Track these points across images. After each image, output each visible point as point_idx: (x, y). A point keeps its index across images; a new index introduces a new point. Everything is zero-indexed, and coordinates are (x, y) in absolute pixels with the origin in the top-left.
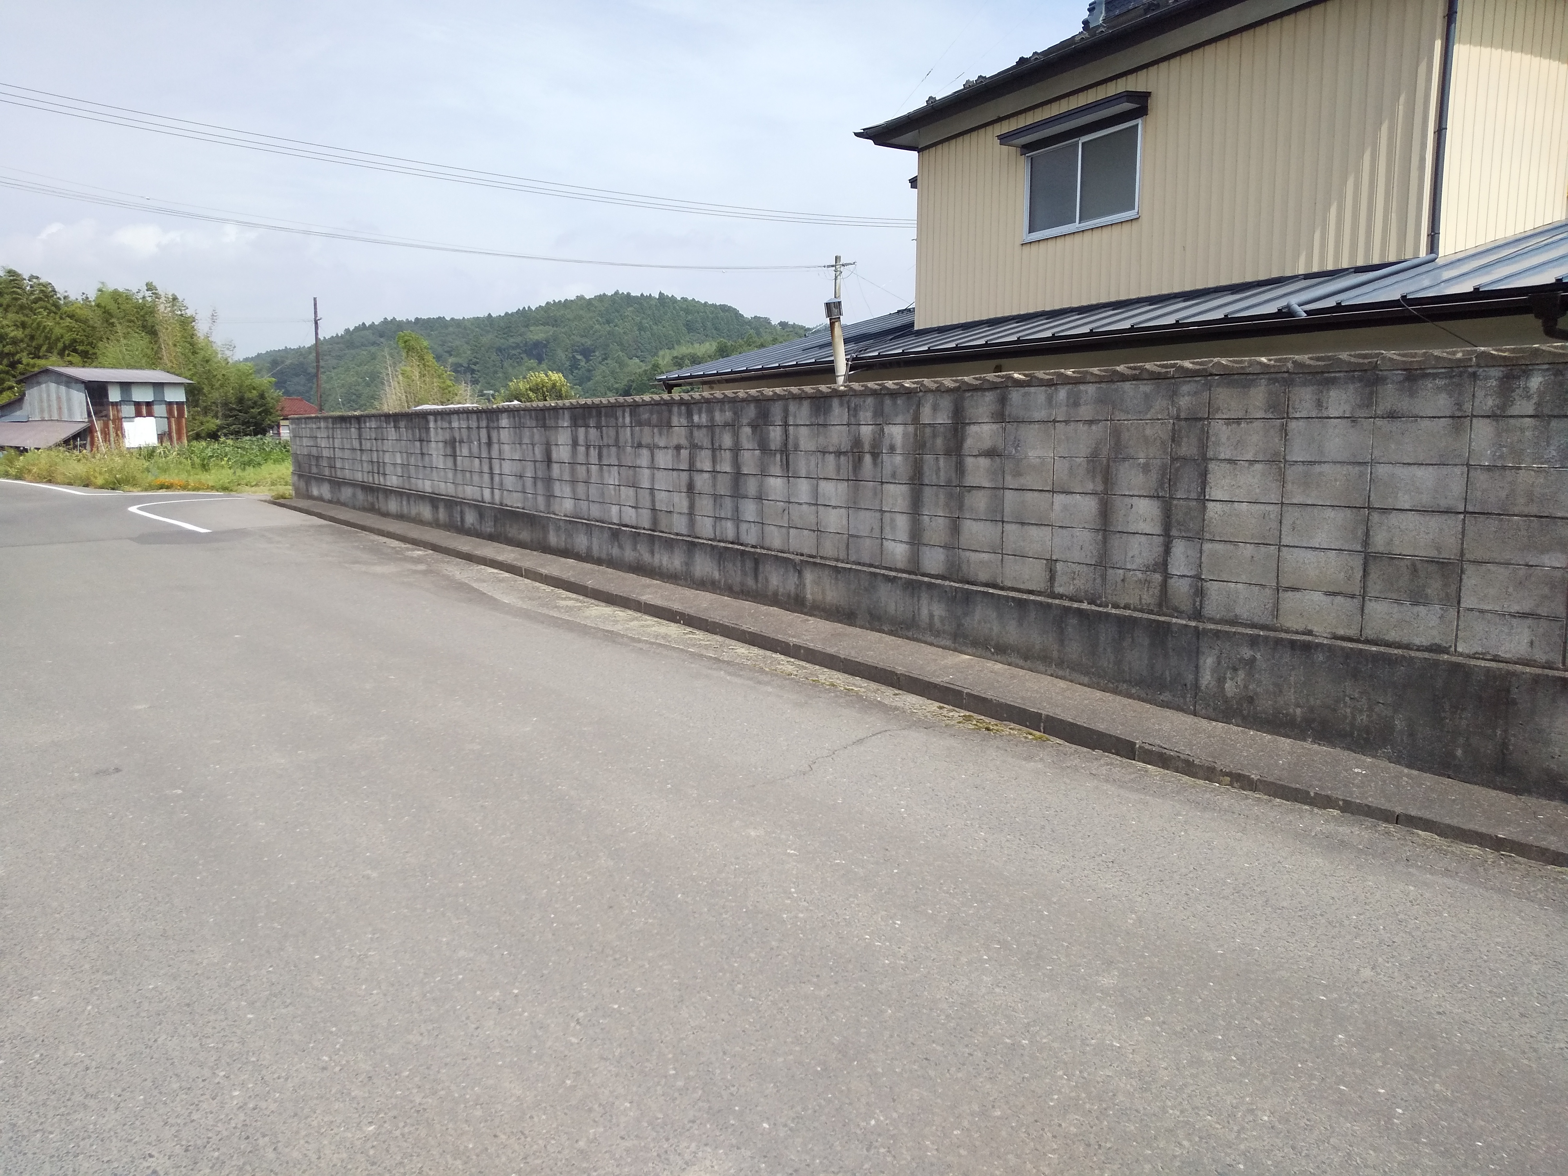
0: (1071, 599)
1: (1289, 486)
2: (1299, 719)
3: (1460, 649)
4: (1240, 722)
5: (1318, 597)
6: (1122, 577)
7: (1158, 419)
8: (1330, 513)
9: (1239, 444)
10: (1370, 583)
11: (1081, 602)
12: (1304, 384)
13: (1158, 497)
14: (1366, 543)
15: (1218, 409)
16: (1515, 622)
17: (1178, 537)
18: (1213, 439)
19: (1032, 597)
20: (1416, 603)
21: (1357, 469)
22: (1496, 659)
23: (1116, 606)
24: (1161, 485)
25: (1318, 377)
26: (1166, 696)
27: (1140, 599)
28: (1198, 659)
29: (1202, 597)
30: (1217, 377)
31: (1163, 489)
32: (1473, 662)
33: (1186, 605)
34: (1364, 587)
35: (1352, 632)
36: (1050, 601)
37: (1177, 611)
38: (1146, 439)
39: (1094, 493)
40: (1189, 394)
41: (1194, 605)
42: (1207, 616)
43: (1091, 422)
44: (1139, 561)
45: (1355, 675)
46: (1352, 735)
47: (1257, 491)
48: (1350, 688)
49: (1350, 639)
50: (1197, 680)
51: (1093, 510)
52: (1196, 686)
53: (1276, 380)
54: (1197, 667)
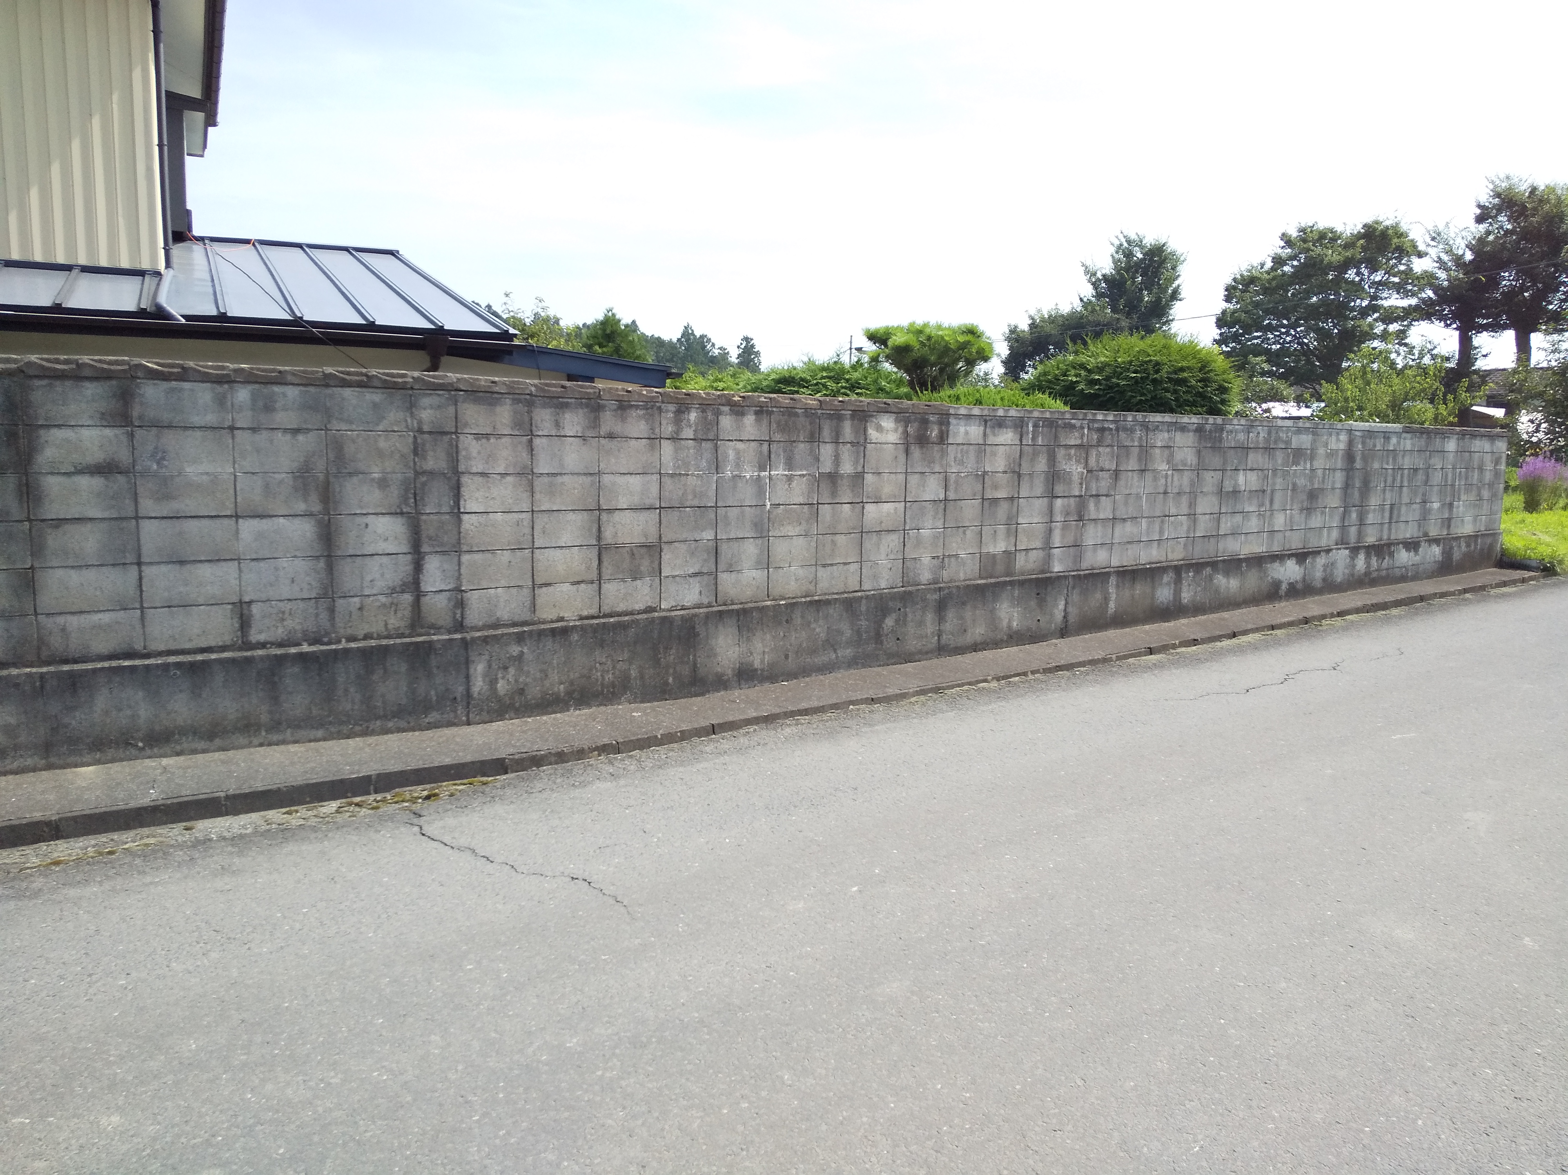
0: (280, 645)
1: (537, 496)
2: (562, 694)
3: (662, 607)
4: (513, 715)
5: (566, 587)
6: (358, 606)
7: (394, 431)
8: (571, 516)
9: (490, 458)
10: (604, 570)
11: (299, 644)
12: (544, 406)
13: (402, 513)
14: (599, 538)
15: (466, 425)
16: (691, 580)
17: (431, 553)
18: (464, 453)
19: (214, 656)
20: (635, 579)
21: (590, 478)
22: (683, 608)
23: (352, 639)
24: (405, 500)
25: (555, 401)
26: (434, 716)
27: (386, 625)
28: (468, 669)
29: (463, 608)
30: (462, 393)
31: (407, 505)
32: (673, 614)
33: (446, 620)
34: (600, 574)
35: (593, 611)
36: (249, 654)
37: (436, 628)
38: (381, 454)
39: (311, 515)
40: (431, 407)
41: (454, 617)
42: (469, 625)
43: (296, 431)
44: (381, 584)
45: (602, 644)
46: (602, 693)
47: (510, 501)
48: (600, 656)
49: (593, 617)
50: (468, 690)
51: (308, 534)
52: (468, 695)
53: (519, 401)
54: (468, 677)
